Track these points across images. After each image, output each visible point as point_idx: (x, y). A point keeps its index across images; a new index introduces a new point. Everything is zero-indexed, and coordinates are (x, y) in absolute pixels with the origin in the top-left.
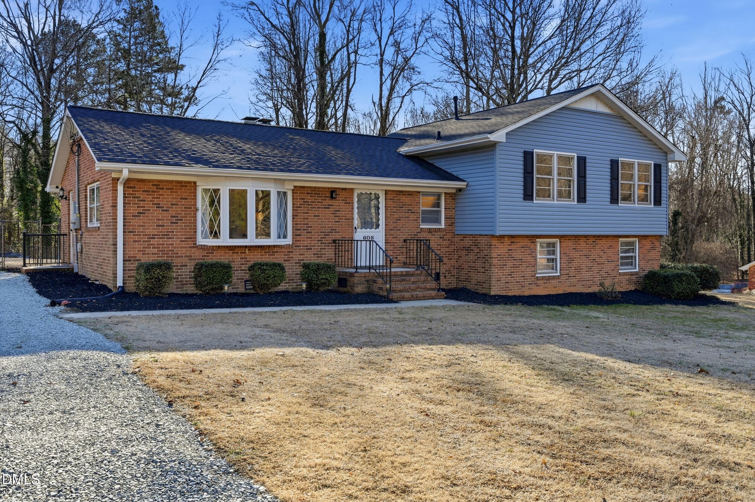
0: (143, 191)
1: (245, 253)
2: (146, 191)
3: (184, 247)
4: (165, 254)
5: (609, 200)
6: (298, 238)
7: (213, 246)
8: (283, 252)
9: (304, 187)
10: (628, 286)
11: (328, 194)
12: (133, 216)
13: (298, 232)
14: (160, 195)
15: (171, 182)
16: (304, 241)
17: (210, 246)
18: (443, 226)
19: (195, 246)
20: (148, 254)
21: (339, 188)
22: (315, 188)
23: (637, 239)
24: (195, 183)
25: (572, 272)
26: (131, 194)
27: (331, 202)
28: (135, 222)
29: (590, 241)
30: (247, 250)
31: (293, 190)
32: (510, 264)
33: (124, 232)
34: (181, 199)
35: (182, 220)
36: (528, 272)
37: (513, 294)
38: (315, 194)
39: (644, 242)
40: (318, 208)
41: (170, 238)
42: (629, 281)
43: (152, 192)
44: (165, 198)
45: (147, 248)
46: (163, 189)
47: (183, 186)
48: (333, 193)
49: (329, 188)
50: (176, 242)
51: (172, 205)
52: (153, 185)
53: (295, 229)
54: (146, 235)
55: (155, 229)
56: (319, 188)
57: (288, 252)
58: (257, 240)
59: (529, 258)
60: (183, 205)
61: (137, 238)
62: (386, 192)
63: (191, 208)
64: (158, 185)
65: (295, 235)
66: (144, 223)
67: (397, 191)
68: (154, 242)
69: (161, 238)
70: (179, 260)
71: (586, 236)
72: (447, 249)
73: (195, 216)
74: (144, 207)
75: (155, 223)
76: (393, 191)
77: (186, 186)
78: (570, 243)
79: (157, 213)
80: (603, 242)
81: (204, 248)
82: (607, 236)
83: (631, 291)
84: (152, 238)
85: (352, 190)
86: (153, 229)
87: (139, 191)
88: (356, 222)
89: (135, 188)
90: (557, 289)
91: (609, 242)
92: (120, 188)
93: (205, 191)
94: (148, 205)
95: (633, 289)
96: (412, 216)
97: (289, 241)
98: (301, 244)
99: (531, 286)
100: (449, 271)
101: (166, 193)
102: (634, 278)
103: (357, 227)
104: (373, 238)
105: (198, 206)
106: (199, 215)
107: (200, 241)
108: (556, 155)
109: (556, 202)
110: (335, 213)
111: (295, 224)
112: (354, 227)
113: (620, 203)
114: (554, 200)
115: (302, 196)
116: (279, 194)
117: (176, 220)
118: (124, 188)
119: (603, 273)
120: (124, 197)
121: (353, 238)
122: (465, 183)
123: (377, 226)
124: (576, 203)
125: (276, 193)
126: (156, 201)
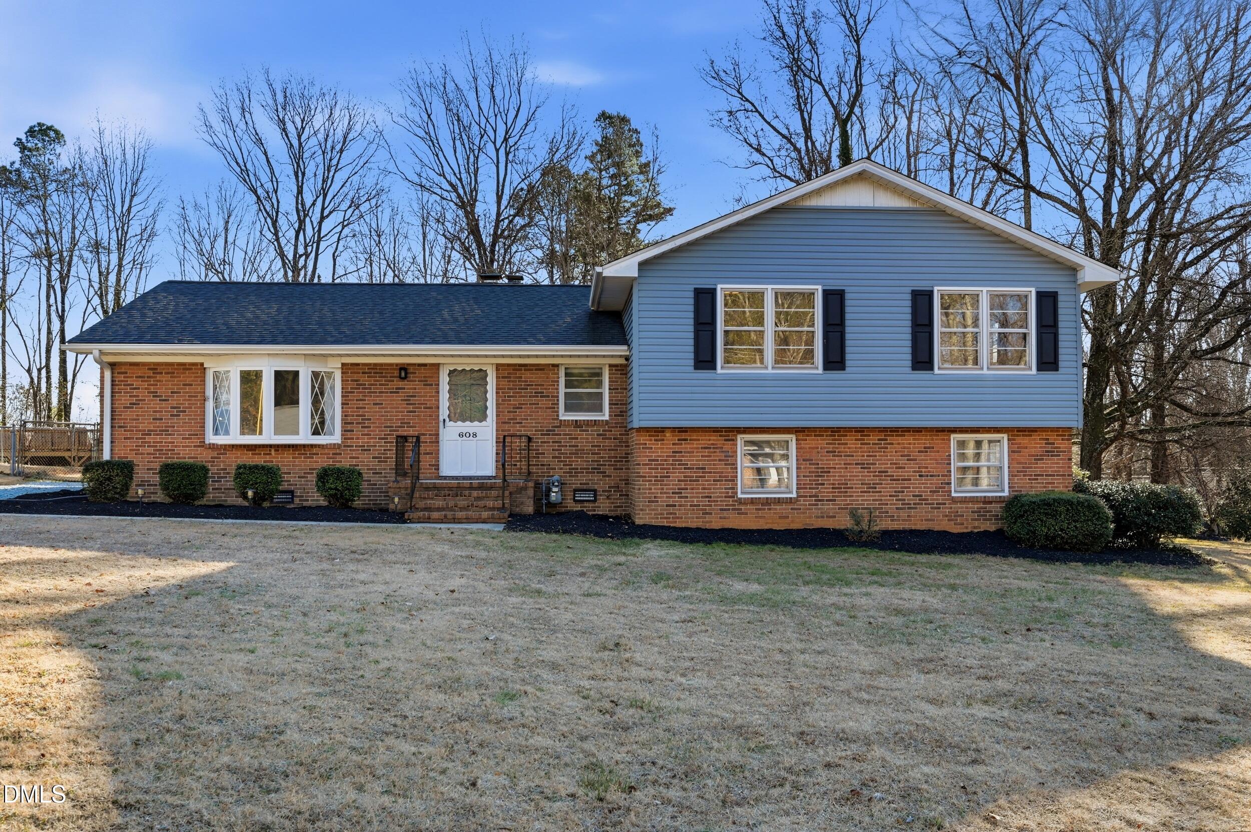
0: (137, 377)
1: (270, 454)
2: (140, 377)
3: (187, 446)
4: (164, 454)
5: (909, 363)
6: (349, 434)
7: (225, 445)
8: (325, 454)
9: (358, 365)
10: (976, 523)
11: (396, 373)
12: (125, 408)
13: (349, 427)
14: (158, 381)
15: (171, 364)
16: (358, 439)
17: (221, 445)
18: (607, 417)
19: (202, 445)
20: (142, 454)
21: (414, 365)
22: (375, 365)
23: (1005, 436)
24: (202, 364)
25: (825, 492)
26: (122, 381)
27: (401, 384)
28: (128, 414)
29: (873, 439)
30: (273, 452)
31: (342, 369)
32: (676, 475)
33: (112, 427)
34: (184, 385)
35: (185, 412)
36: (718, 491)
37: (684, 525)
38: (375, 373)
39: (1023, 440)
40: (380, 392)
41: (170, 435)
42: (981, 514)
43: (148, 377)
44: (164, 385)
45: (140, 446)
46: (161, 373)
47: (188, 369)
48: (404, 371)
49: (397, 365)
50: (177, 439)
51: (172, 393)
52: (149, 369)
53: (345, 423)
54: (140, 431)
55: (151, 423)
56: (381, 365)
57: (334, 454)
58: (277, 437)
59: (721, 466)
60: (187, 393)
61: (128, 434)
62: (498, 367)
63: (196, 396)
64: (155, 368)
65: (345, 431)
66: (137, 415)
67: (515, 365)
68: (149, 439)
69: (157, 435)
71: (861, 430)
72: (613, 453)
73: (203, 407)
74: (138, 396)
75: (151, 415)
76: (509, 365)
77: (191, 369)
78: (822, 442)
79: (156, 404)
80: (908, 440)
81: (213, 447)
82: (918, 430)
83: (986, 532)
84: (147, 435)
85: (437, 366)
86: (149, 423)
87: (132, 377)
88: (444, 412)
89: (126, 373)
90: (787, 521)
91: (925, 441)
92: (108, 374)
93: (216, 375)
94: (142, 394)
95: (993, 528)
96: (543, 402)
97: (336, 438)
98: (353, 443)
99: (725, 514)
100: (617, 487)
101: (165, 378)
102: (996, 508)
103: (447, 420)
104: (475, 435)
105: (207, 394)
106: (210, 405)
107: (211, 438)
108: (770, 291)
109: (770, 371)
110: (407, 400)
111: (345, 415)
112: (441, 419)
113: (939, 368)
114: (766, 368)
115: (355, 377)
116: (316, 375)
117: (178, 411)
118: (112, 373)
119: (909, 498)
120: (113, 384)
121: (438, 435)
122: (625, 347)
123: (483, 417)
124: (820, 370)
125: (310, 373)
126: (152, 389)
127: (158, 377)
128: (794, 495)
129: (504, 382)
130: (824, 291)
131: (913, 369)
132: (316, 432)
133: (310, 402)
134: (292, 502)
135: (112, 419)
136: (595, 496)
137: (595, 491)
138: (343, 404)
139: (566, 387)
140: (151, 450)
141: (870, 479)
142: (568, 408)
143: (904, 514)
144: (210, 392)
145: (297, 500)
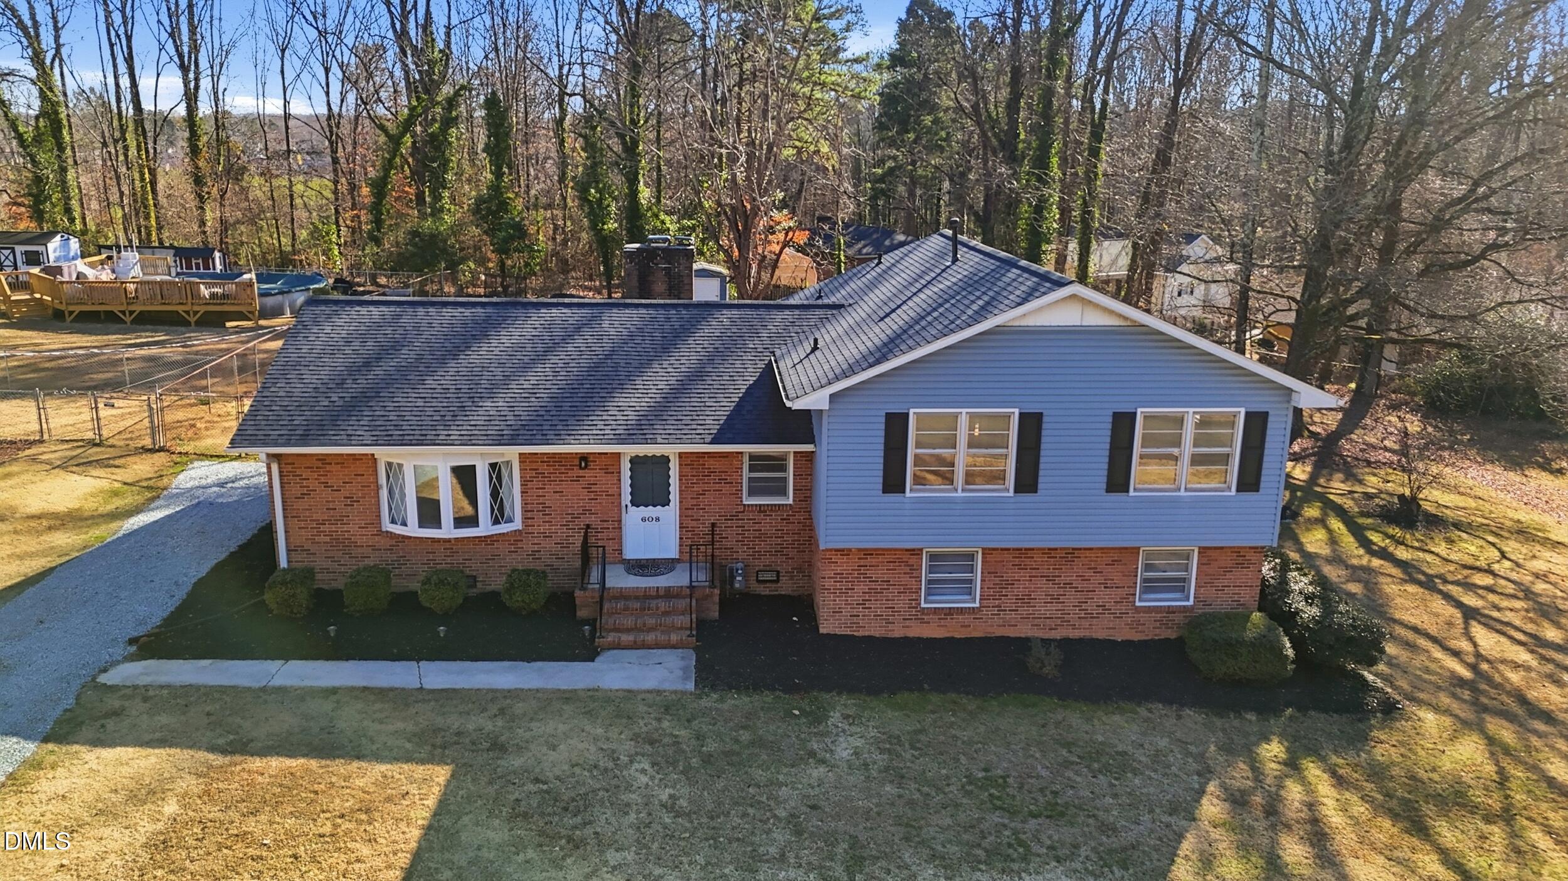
2: (309, 468)
3: (365, 535)
4: (341, 543)
5: (1104, 486)
6: (530, 522)
9: (536, 455)
10: (1158, 632)
11: (576, 462)
12: (296, 498)
13: (529, 515)
14: (328, 472)
15: (341, 456)
16: (539, 526)
17: (400, 536)
18: (791, 501)
19: (381, 533)
20: (318, 543)
21: (594, 453)
22: (554, 455)
23: (1196, 551)
24: (373, 455)
25: (1009, 603)
26: (290, 473)
27: (581, 473)
28: (300, 505)
29: (1060, 553)
31: (520, 458)
34: (356, 475)
35: (359, 501)
36: (902, 602)
38: (554, 463)
39: (1214, 555)
40: (560, 481)
41: (345, 524)
42: (1163, 623)
43: (317, 468)
44: (335, 475)
45: (316, 536)
46: (331, 464)
47: (358, 460)
48: (584, 460)
49: (576, 454)
50: (354, 528)
51: (343, 482)
52: (317, 460)
53: (525, 511)
54: (314, 520)
55: (325, 513)
56: (560, 455)
58: (456, 531)
59: (905, 579)
60: (359, 483)
61: (302, 524)
62: (681, 454)
63: (369, 487)
64: (324, 460)
65: (525, 519)
66: (310, 506)
67: (698, 453)
68: (325, 528)
69: (333, 524)
70: (360, 550)
73: (377, 497)
74: (308, 487)
75: (324, 505)
76: (692, 453)
77: (362, 460)
78: (1008, 558)
79: (328, 494)
81: (391, 535)
83: (1166, 639)
84: (322, 524)
85: (618, 455)
86: (322, 513)
87: (300, 469)
88: (626, 498)
89: (294, 465)
90: (969, 629)
91: (1113, 556)
92: (275, 467)
93: (389, 465)
94: (313, 484)
95: (1173, 636)
96: (726, 489)
97: (517, 524)
98: (535, 530)
99: (908, 623)
100: (800, 570)
101: (334, 468)
102: (1178, 618)
103: (629, 505)
104: (658, 519)
105: (380, 482)
106: (384, 493)
107: (388, 526)
108: (964, 415)
109: (960, 494)
110: (588, 487)
111: (525, 504)
112: (623, 505)
113: (1135, 490)
114: (956, 490)
115: (534, 466)
116: (493, 466)
117: (351, 501)
118: (279, 464)
119: (1090, 607)
120: (281, 476)
121: (620, 521)
122: (812, 446)
123: (666, 503)
124: (1011, 493)
125: (487, 466)
126: (323, 479)
127: (328, 467)
128: (977, 605)
129: (687, 470)
130: (1021, 414)
131: (1107, 491)
132: (496, 522)
133: (489, 493)
134: (475, 586)
135: (284, 510)
136: (778, 576)
137: (778, 572)
138: (522, 492)
139: (750, 471)
140: (328, 539)
141: (1055, 591)
142: (752, 493)
143: (1085, 623)
144: (383, 480)
145: (479, 585)
